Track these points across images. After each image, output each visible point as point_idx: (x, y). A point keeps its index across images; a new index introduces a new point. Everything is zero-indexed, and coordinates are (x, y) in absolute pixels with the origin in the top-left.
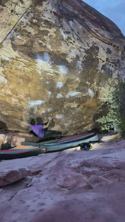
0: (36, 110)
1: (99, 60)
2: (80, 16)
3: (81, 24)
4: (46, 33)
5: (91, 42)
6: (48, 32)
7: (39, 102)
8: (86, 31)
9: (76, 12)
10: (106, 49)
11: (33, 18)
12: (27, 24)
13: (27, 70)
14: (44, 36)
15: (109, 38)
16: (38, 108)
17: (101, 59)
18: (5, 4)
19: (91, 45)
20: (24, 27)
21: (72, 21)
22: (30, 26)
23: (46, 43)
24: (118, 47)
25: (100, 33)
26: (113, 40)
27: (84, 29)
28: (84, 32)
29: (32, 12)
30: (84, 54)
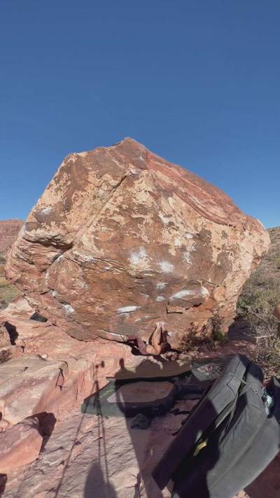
0: (128, 318)
1: (213, 248)
2: (181, 188)
3: (184, 200)
4: (140, 220)
5: (200, 224)
6: (143, 219)
7: (133, 308)
8: (192, 209)
9: (175, 184)
10: (220, 232)
11: (123, 203)
12: (115, 212)
13: (116, 272)
14: (139, 225)
15: (223, 216)
16: (131, 316)
17: (215, 247)
18: (85, 189)
19: (200, 229)
20: (111, 216)
21: (172, 196)
22: (119, 213)
23: (141, 234)
24: (235, 227)
25: (211, 211)
26: (229, 218)
27: (189, 206)
28: (189, 211)
29: (120, 195)
30: (192, 242)
